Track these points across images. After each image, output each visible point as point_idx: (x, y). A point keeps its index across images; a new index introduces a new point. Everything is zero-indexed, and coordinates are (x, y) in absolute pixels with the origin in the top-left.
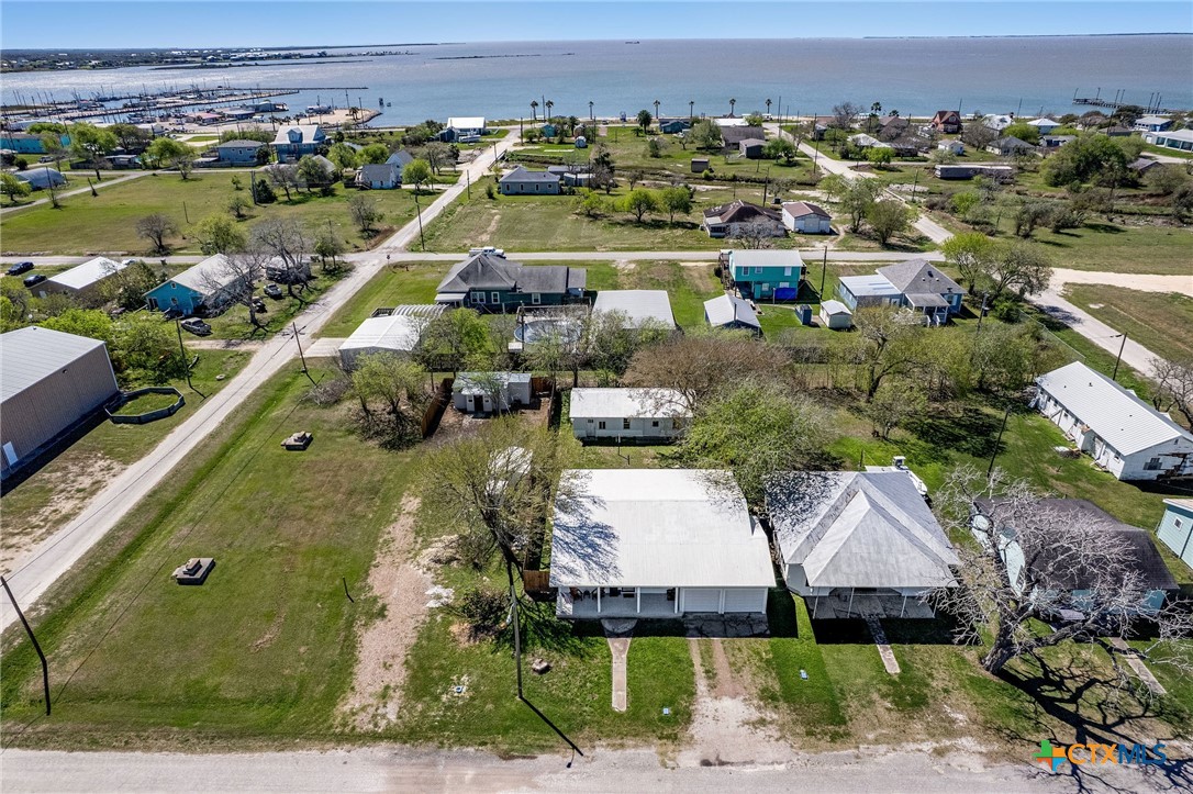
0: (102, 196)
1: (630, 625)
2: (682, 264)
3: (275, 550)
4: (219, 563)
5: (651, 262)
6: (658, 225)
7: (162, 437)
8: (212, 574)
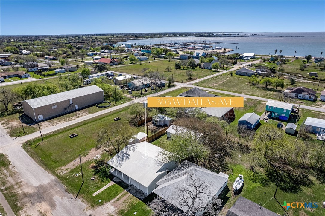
0: (150, 63)
1: (118, 181)
2: (262, 102)
3: (88, 137)
4: (78, 136)
5: (252, 100)
6: (271, 90)
7: (99, 111)
8: (75, 137)
